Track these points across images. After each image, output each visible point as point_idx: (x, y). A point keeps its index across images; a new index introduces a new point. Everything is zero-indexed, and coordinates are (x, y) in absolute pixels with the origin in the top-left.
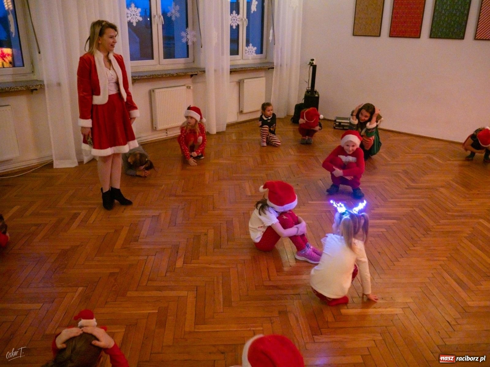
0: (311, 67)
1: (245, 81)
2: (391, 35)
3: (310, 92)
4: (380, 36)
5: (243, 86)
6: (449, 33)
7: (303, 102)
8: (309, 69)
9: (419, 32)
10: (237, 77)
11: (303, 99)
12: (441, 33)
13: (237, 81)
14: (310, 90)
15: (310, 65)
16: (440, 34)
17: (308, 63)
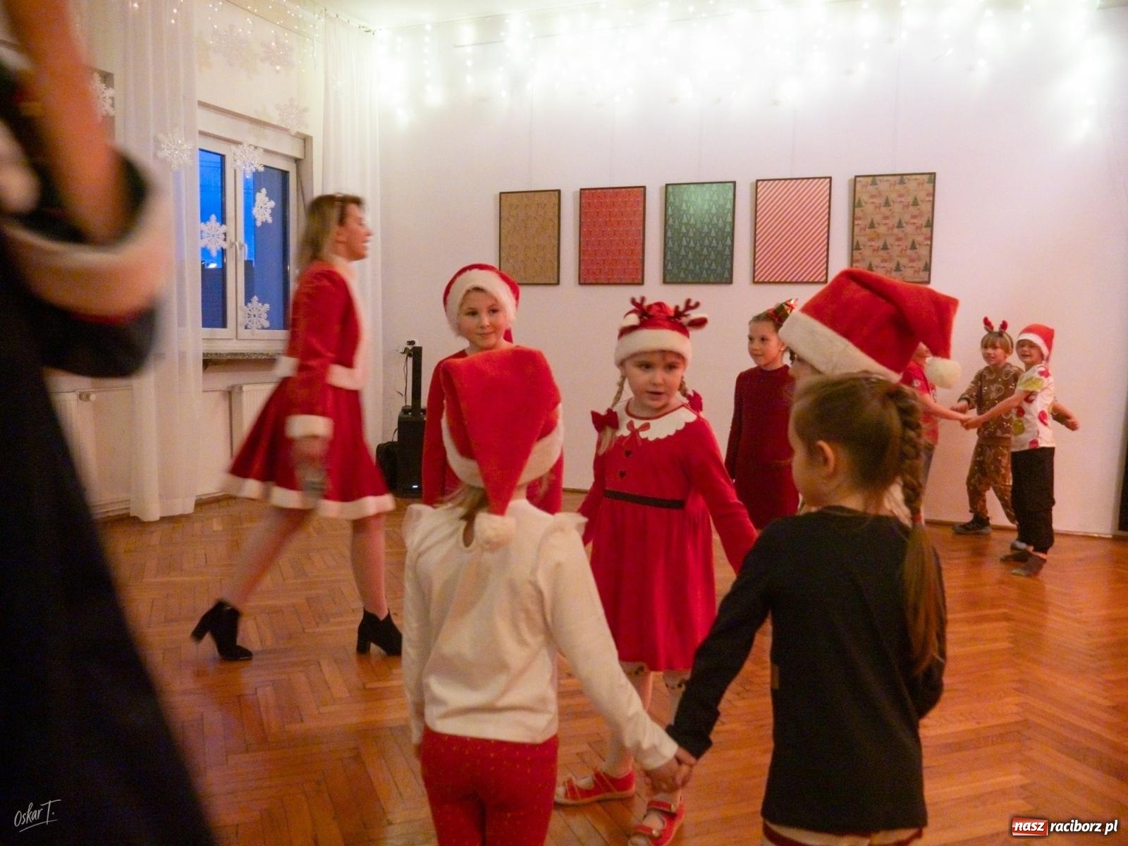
0: (409, 358)
1: (245, 388)
2: (583, 282)
3: (410, 411)
4: (558, 283)
5: (241, 402)
6: (702, 272)
7: (396, 439)
8: (403, 364)
9: (640, 272)
10: (223, 380)
11: (395, 431)
12: (684, 272)
13: (223, 389)
14: (410, 408)
15: (405, 355)
16: (682, 275)
17: (402, 350)
